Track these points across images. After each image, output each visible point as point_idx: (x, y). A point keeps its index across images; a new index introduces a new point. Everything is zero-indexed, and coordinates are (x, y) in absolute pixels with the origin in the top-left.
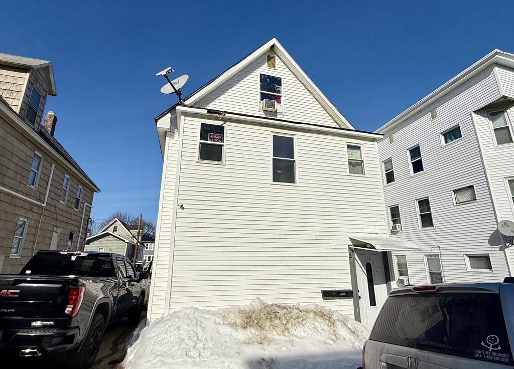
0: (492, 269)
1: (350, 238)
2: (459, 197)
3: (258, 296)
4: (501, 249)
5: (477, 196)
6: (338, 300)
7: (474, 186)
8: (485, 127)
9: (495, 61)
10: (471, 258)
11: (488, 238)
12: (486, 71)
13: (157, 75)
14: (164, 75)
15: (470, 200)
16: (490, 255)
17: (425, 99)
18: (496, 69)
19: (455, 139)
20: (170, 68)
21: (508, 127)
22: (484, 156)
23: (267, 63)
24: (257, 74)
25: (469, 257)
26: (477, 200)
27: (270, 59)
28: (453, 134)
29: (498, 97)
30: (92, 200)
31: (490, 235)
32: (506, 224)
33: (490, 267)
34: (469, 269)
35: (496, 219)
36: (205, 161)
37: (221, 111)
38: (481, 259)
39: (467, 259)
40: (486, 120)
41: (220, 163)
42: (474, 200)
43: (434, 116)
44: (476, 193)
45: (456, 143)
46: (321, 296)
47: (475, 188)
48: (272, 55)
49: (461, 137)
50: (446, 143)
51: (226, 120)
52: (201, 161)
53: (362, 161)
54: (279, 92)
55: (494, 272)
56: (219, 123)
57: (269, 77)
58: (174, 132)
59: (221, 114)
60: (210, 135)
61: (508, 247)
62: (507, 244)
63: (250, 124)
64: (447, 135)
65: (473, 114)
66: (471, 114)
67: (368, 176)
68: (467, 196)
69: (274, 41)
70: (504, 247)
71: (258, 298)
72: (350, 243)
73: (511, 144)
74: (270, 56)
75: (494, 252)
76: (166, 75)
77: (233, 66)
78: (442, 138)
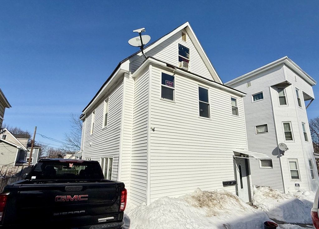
0: (272, 166)
1: (234, 152)
2: (258, 130)
3: (198, 187)
4: (278, 157)
5: (268, 130)
6: (229, 186)
7: (268, 125)
8: (275, 94)
9: (284, 62)
10: (262, 161)
11: (272, 151)
12: (279, 66)
13: (134, 31)
14: (139, 33)
15: (264, 131)
16: (272, 160)
17: (246, 75)
18: (284, 66)
19: (259, 99)
20: (144, 29)
21: (285, 96)
22: (274, 110)
23: (181, 37)
24: (177, 43)
25: (261, 161)
26: (269, 132)
27: (183, 34)
28: (259, 96)
29: (284, 81)
30: (4, 114)
31: (273, 150)
32: (282, 145)
33: (271, 166)
34: (261, 167)
35: (277, 142)
36: (165, 99)
37: (174, 66)
38: (267, 161)
39: (260, 162)
40: (276, 91)
41: (173, 101)
42: (267, 132)
43: (249, 85)
44: (268, 128)
45: (260, 101)
46: (223, 185)
47: (268, 126)
48: (184, 33)
49: (263, 98)
50: (254, 101)
51: (175, 73)
52: (162, 98)
53: (237, 108)
54: (188, 58)
55: (273, 168)
56: (172, 74)
57: (183, 47)
58: (129, 74)
59: (174, 68)
60: (167, 81)
61: (281, 156)
62: (281, 155)
63: (187, 78)
64: (255, 97)
65: (270, 87)
66: (269, 87)
67: (240, 116)
68: (263, 129)
69: (187, 24)
70: (280, 156)
71: (198, 188)
72: (233, 154)
73: (285, 105)
74: (183, 33)
75: (274, 159)
76: (141, 33)
77: (166, 35)
78: (252, 97)
